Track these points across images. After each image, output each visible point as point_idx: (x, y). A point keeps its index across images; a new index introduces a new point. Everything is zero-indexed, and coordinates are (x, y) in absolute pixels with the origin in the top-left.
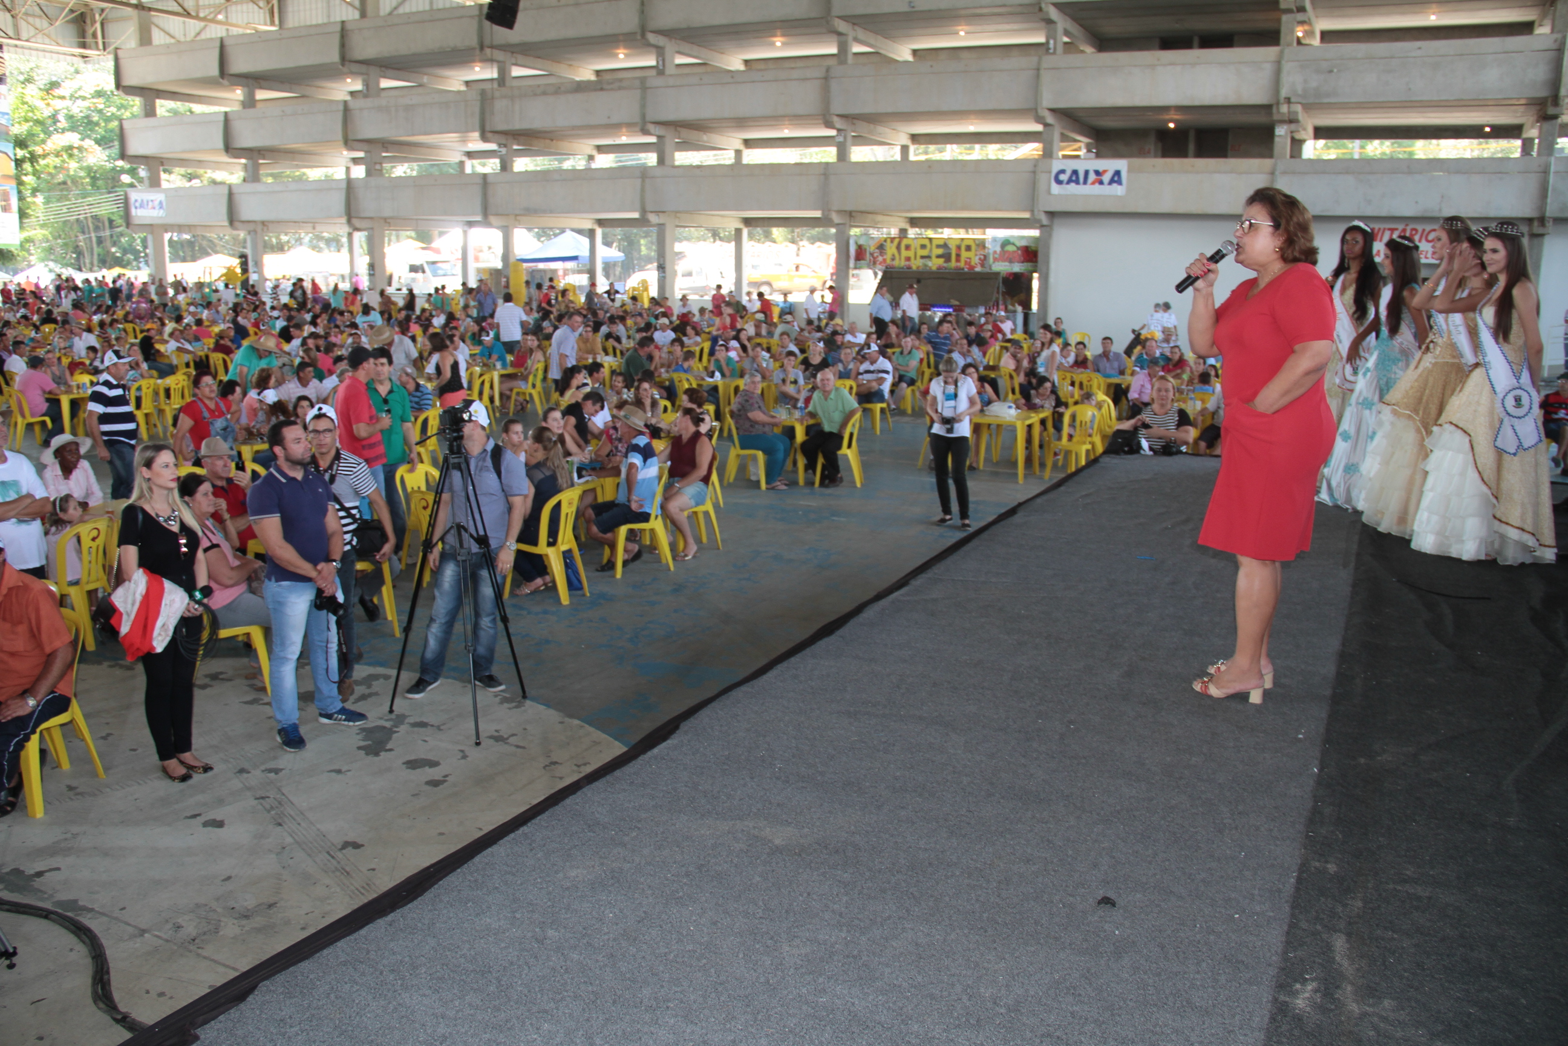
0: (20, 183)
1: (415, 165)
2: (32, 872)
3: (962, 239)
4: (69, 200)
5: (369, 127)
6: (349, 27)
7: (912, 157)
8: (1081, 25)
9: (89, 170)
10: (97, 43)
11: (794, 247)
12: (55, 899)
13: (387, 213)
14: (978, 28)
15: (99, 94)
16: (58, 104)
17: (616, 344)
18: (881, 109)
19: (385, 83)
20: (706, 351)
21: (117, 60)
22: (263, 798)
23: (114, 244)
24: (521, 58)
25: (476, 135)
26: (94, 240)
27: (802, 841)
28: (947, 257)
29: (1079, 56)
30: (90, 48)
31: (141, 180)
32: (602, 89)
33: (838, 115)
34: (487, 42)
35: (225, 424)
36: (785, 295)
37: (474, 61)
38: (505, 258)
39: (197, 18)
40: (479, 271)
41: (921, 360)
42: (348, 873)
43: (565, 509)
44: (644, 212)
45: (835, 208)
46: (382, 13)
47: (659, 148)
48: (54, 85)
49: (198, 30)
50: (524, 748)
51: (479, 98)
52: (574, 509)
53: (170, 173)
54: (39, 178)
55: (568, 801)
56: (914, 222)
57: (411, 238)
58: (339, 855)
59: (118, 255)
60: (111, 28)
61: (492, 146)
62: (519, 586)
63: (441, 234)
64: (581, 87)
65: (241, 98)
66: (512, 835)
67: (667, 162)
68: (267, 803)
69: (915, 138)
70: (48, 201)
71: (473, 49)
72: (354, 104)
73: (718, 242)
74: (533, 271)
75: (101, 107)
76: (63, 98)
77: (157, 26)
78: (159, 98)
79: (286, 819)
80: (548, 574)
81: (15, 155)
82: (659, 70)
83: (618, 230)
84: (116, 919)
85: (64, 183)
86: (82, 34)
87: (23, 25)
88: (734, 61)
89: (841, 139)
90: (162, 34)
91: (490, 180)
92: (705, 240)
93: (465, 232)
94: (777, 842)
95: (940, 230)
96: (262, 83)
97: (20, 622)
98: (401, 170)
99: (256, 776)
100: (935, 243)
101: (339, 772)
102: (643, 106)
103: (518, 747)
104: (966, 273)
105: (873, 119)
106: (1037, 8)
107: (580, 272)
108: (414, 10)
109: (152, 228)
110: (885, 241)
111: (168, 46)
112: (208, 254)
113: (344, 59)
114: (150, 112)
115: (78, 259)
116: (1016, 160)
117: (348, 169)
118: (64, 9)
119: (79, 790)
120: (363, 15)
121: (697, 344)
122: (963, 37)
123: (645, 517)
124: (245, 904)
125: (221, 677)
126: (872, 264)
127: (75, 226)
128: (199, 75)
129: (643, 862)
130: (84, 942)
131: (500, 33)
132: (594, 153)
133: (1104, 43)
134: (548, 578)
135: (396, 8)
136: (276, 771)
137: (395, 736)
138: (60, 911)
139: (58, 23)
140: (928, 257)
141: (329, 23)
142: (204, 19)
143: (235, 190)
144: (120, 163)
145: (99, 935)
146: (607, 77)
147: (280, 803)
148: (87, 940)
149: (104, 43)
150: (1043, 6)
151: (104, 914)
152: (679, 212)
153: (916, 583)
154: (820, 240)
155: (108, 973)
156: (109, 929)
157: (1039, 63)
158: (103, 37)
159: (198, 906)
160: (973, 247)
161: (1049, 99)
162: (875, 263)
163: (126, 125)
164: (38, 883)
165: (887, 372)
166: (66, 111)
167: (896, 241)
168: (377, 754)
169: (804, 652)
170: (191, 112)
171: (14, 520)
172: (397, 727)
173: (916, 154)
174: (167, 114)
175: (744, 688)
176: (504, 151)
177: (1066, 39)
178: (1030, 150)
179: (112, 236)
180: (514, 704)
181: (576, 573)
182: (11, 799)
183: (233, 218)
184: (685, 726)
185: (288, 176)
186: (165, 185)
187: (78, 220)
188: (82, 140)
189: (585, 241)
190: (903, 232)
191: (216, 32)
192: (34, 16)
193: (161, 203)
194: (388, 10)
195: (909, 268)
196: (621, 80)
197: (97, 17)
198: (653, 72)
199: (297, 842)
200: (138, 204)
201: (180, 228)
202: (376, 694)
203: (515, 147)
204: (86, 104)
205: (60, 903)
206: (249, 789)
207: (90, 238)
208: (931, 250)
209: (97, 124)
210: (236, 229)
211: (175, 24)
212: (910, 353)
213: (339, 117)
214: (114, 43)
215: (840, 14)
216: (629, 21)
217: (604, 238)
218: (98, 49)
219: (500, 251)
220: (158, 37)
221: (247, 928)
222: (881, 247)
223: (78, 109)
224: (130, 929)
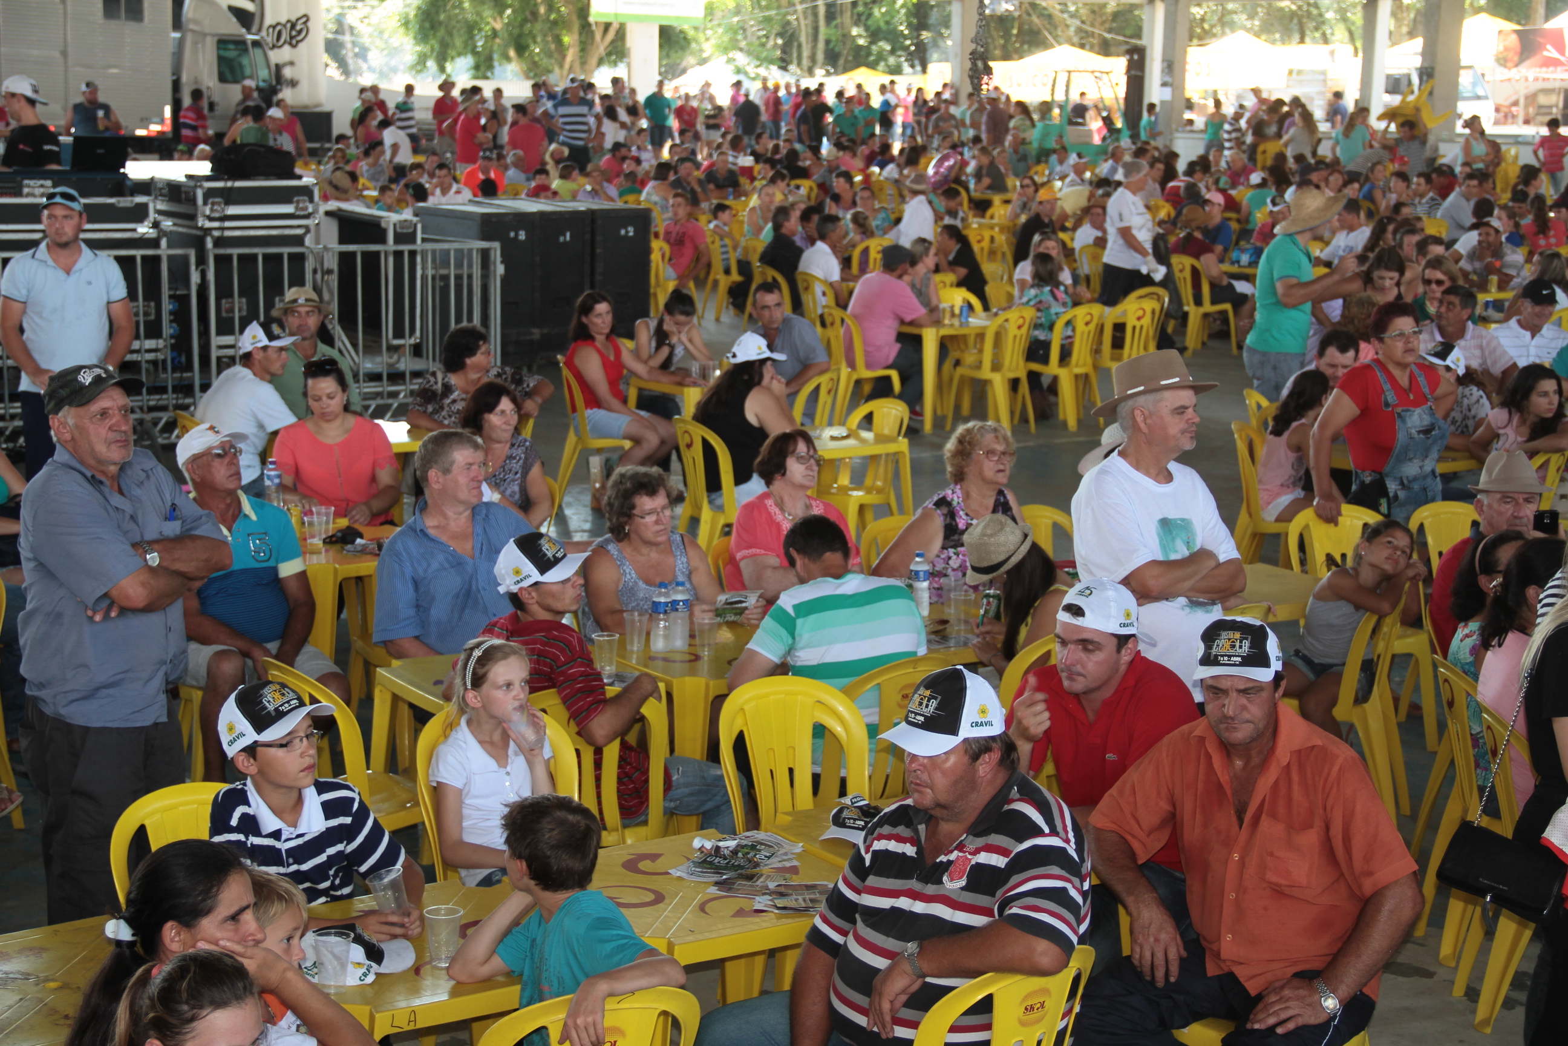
35: (1427, 420)
59: (861, 42)
97: (1307, 826)
112: (1044, 45)
171: (1182, 600)
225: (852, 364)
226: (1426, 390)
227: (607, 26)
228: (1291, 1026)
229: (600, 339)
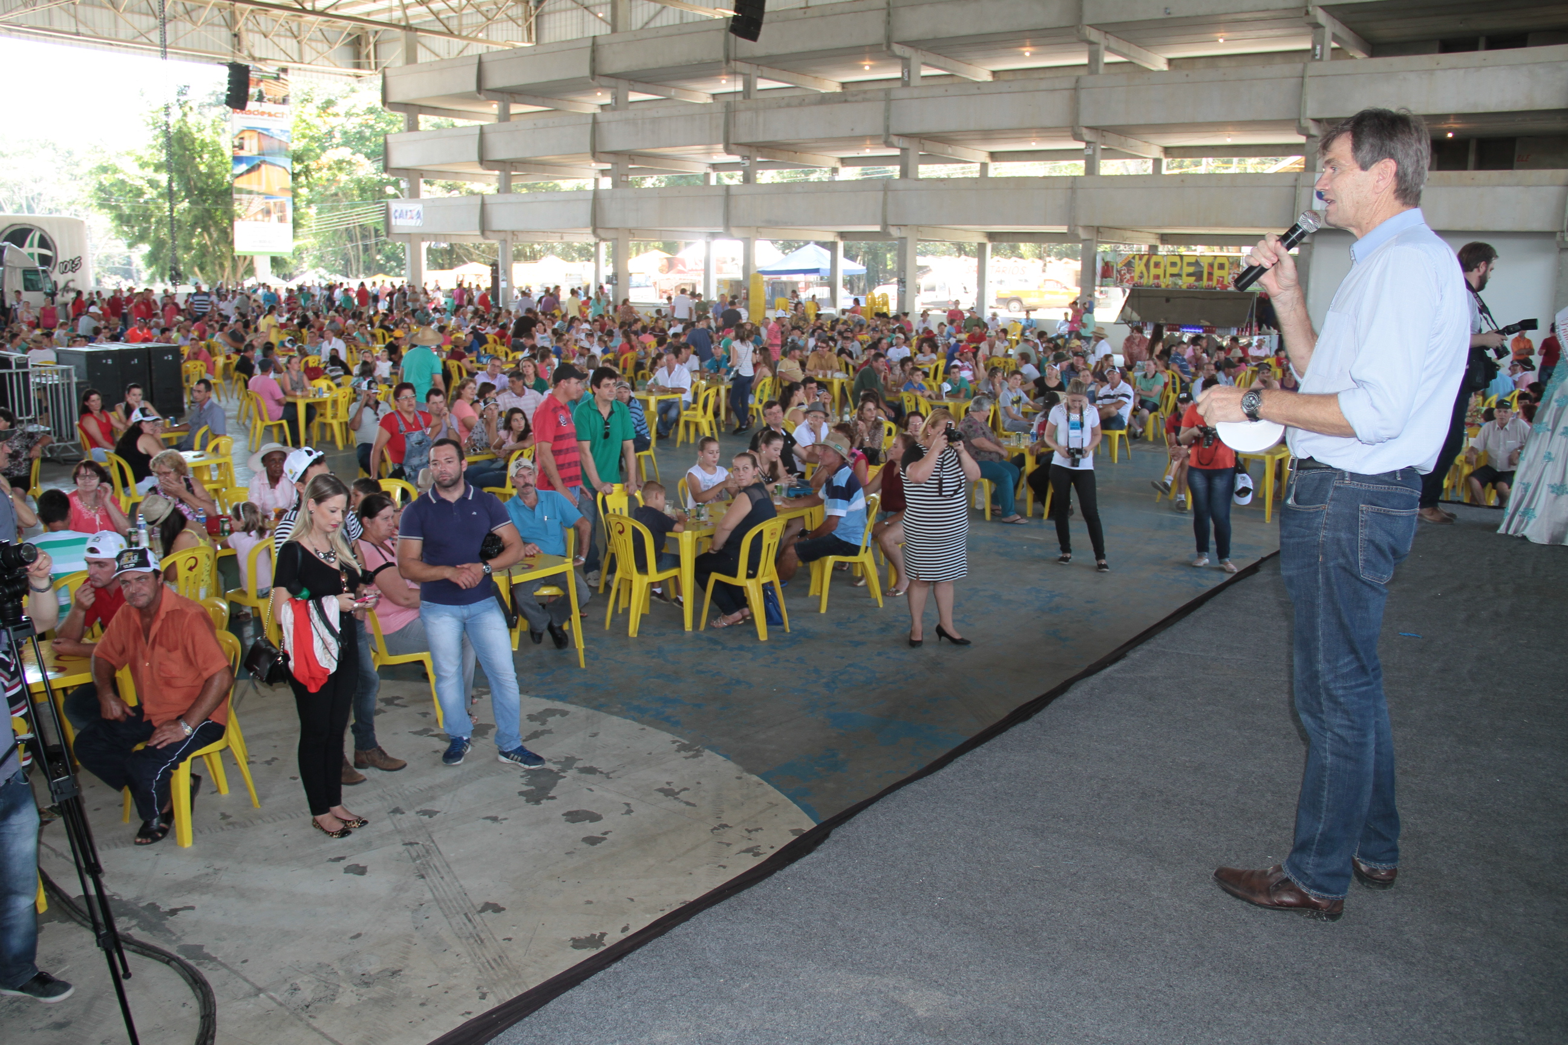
0: (295, 195)
1: (663, 177)
2: (167, 909)
3: (1215, 257)
4: (339, 210)
5: (616, 140)
6: (600, 41)
7: (1164, 171)
8: (1351, 29)
9: (359, 181)
10: (369, 63)
11: (1040, 263)
12: (182, 943)
13: (631, 224)
14: (1239, 35)
15: (371, 111)
16: (333, 121)
17: (849, 360)
18: (1132, 121)
19: (633, 97)
20: (941, 369)
21: (384, 78)
22: (411, 844)
23: (379, 252)
24: (766, 71)
25: (721, 147)
26: (361, 248)
27: (951, 1013)
28: (1198, 275)
29: (1349, 62)
30: (364, 68)
31: (402, 191)
32: (846, 101)
33: (1087, 127)
34: (732, 56)
35: (420, 438)
36: (1028, 312)
37: (720, 74)
38: (746, 269)
39: (459, 36)
40: (720, 282)
41: (1166, 385)
42: (482, 941)
43: (766, 540)
44: (885, 225)
45: (1082, 223)
46: (633, 28)
47: (903, 161)
48: (329, 103)
49: (460, 48)
50: (694, 805)
51: (724, 110)
52: (777, 540)
53: (431, 184)
54: (311, 190)
55: (677, 930)
56: (1165, 239)
57: (658, 248)
58: (477, 918)
59: (382, 262)
60: (382, 49)
61: (736, 159)
62: (716, 618)
63: (687, 245)
64: (825, 99)
65: (497, 112)
66: (601, 974)
67: (910, 175)
68: (414, 851)
69: (1168, 151)
70: (320, 212)
71: (720, 62)
72: (603, 117)
73: (963, 257)
74: (774, 283)
75: (371, 123)
76: (336, 115)
77: (424, 46)
78: (421, 113)
79: (430, 871)
80: (747, 606)
81: (293, 169)
82: (904, 81)
83: (863, 244)
84: (236, 972)
85: (336, 195)
86: (357, 55)
87: (306, 49)
88: (982, 73)
89: (1090, 152)
90: (428, 53)
91: (733, 191)
92: (950, 255)
93: (708, 244)
94: (920, 1012)
95: (1193, 247)
96: (517, 97)
97: (176, 648)
98: (649, 182)
99: (410, 818)
100: (1186, 260)
101: (495, 819)
102: (887, 118)
103: (688, 803)
104: (1218, 292)
105: (1124, 131)
106: (1304, 11)
107: (822, 285)
108: (665, 24)
109: (408, 236)
110: (1134, 258)
111: (431, 64)
112: (465, 263)
113: (594, 73)
114: (413, 126)
115: (346, 266)
116: (1276, 174)
117: (597, 180)
118: (342, 33)
119: (231, 820)
120: (614, 30)
121: (932, 361)
122: (1222, 45)
123: (854, 550)
124: (369, 968)
125: (396, 702)
126: (1119, 282)
127: (344, 235)
128: (458, 90)
129: (749, 1028)
130: (197, 997)
131: (744, 45)
132: (838, 165)
133: (1376, 48)
134: (746, 611)
135: (647, 23)
136: (431, 814)
137: (561, 781)
138: (182, 957)
139: (337, 46)
140: (1179, 275)
141: (583, 38)
142: (466, 38)
143: (487, 201)
144: (385, 176)
145: (214, 991)
146: (853, 89)
147: (427, 851)
148: (201, 996)
149: (376, 63)
150: (1310, 9)
151: (224, 965)
152: (921, 226)
153: (1135, 655)
154: (1067, 256)
155: (213, 1037)
156: (226, 984)
157: (1304, 70)
158: (376, 58)
159: (320, 965)
160: (1227, 266)
161: (1312, 109)
162: (1122, 281)
163: (390, 139)
164: (170, 922)
165: (1128, 397)
166: (340, 128)
167: (1145, 258)
168: (538, 802)
169: (992, 741)
170: (453, 126)
172: (564, 771)
173: (1170, 168)
174: (431, 129)
175: (914, 786)
176: (747, 163)
177: (1334, 45)
178: (1291, 163)
179: (377, 244)
180: (691, 753)
181: (777, 606)
182: (162, 825)
183: (484, 227)
184: (837, 834)
185: (542, 188)
186: (424, 195)
187: (347, 229)
188: (354, 154)
189: (827, 254)
190: (1153, 249)
191: (477, 49)
192: (316, 41)
193: (418, 213)
194: (639, 25)
195: (1158, 286)
196: (865, 92)
197: (371, 39)
198: (899, 84)
199: (436, 900)
200: (397, 214)
201: (436, 237)
202: (550, 732)
203: (759, 159)
204: (359, 120)
205: (185, 949)
206: (399, 832)
207: (357, 246)
208: (1181, 267)
209: (369, 139)
210: (488, 238)
211: (440, 43)
212: (1153, 376)
213: (588, 129)
214: (384, 62)
215: (1090, 23)
216: (875, 33)
217: (845, 250)
218: (370, 69)
219: (741, 262)
220: (423, 56)
221: (364, 998)
222: (1129, 265)
223: (352, 125)
224: (247, 987)
225: (262, 420)
226: (422, 423)
227: (245, 258)
228: (165, 744)
229: (96, 413)
